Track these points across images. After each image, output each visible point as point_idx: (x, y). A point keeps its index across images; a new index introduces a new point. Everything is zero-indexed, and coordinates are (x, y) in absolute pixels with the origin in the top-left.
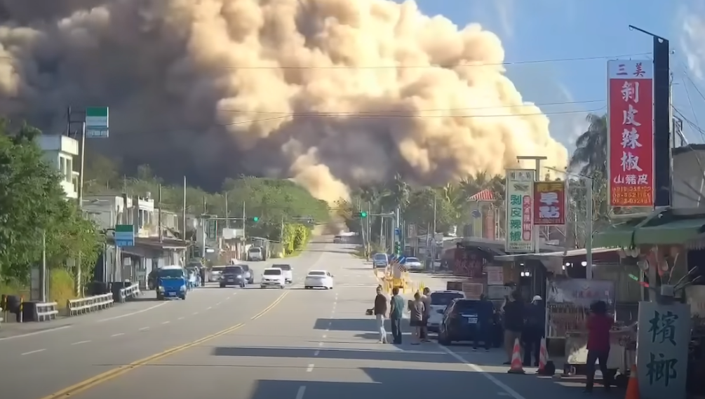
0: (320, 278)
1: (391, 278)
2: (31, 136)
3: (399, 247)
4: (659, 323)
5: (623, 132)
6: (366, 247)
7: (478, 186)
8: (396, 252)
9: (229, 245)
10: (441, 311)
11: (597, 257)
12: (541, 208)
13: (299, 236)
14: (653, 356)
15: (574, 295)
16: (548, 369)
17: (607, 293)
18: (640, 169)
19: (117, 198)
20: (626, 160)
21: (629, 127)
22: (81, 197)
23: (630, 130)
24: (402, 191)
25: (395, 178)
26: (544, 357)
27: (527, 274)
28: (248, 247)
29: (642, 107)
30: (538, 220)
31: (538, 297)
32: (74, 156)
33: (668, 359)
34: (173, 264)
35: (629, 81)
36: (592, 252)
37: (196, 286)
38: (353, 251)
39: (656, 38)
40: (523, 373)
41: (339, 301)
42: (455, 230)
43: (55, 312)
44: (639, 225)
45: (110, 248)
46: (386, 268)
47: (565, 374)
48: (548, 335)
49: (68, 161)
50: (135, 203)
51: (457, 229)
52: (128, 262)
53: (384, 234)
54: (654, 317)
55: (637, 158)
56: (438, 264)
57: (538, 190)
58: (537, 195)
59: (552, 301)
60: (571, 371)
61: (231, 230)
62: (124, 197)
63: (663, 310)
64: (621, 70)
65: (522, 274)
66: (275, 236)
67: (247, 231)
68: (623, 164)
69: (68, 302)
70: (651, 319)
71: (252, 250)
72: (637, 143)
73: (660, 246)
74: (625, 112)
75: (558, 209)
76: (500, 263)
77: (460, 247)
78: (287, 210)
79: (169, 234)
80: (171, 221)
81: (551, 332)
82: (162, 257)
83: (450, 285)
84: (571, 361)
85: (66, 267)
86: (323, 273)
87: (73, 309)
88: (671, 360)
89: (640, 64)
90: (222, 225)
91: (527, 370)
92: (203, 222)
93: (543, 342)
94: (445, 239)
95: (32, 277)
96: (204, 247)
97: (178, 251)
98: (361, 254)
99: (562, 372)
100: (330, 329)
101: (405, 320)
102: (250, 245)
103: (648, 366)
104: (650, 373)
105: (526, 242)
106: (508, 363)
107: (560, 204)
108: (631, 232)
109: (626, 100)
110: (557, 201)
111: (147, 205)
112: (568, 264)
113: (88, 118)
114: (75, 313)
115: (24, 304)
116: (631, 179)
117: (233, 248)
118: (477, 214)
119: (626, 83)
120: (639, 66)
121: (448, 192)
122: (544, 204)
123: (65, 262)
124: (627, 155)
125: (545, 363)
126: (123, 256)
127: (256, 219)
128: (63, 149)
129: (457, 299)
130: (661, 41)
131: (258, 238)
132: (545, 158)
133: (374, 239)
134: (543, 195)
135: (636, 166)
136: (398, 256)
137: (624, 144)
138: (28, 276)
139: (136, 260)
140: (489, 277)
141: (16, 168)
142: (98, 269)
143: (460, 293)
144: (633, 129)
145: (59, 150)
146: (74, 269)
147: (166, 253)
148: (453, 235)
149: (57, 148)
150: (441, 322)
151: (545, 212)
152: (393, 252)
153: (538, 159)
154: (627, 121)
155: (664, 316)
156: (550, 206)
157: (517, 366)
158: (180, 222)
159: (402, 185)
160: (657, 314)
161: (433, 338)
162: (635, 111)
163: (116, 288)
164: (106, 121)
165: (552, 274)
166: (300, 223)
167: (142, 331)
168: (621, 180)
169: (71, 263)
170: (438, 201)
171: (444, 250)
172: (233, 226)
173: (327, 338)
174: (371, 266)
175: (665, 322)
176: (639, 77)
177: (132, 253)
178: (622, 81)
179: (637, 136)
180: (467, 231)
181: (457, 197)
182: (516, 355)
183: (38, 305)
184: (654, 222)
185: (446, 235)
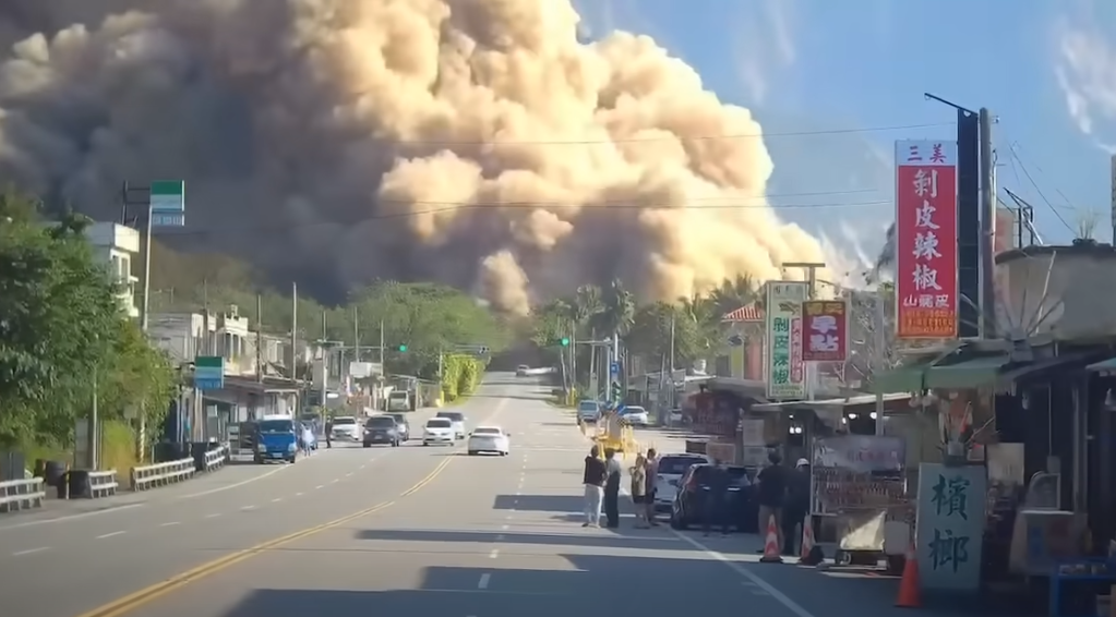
0: (493, 437)
1: (605, 437)
2: (78, 227)
3: (618, 391)
4: (946, 490)
5: (916, 237)
6: (568, 391)
7: (739, 297)
8: (615, 399)
9: (360, 386)
10: (674, 482)
11: (891, 407)
12: (813, 338)
13: (465, 374)
14: (938, 533)
15: (850, 456)
16: (814, 557)
17: (894, 454)
18: (938, 288)
19: (195, 316)
20: (920, 274)
21: (925, 232)
22: (146, 315)
23: (925, 235)
24: (623, 305)
25: (613, 285)
26: (808, 542)
27: (798, 430)
28: (387, 391)
29: (941, 203)
30: (808, 353)
31: (803, 461)
32: (132, 254)
33: (958, 537)
34: (277, 413)
35: (923, 168)
36: (884, 399)
37: (313, 449)
38: (550, 396)
39: (961, 110)
40: (780, 561)
41: (526, 471)
42: (704, 365)
43: (113, 485)
44: (933, 363)
45: (187, 391)
46: (599, 423)
47: (837, 564)
48: (814, 510)
49: (124, 260)
50: (220, 324)
51: (707, 364)
52: (213, 412)
53: (595, 370)
54: (938, 483)
55: (934, 272)
56: (678, 417)
57: (810, 313)
58: (807, 320)
59: (820, 466)
60: (845, 558)
61: (363, 364)
62: (204, 314)
63: (950, 474)
64: (913, 153)
65: (792, 430)
66: (429, 373)
67: (386, 364)
68: (917, 280)
69: (132, 470)
70: (935, 485)
71: (393, 396)
72: (934, 252)
73: (960, 391)
74: (918, 211)
75: (836, 339)
76: (758, 414)
77: (705, 390)
78: (449, 334)
79: (270, 370)
80: (273, 350)
81: (817, 505)
82: (262, 405)
83: (690, 447)
84: (845, 545)
85: (123, 419)
86: (496, 431)
87: (138, 481)
88: (961, 538)
89: (940, 145)
90: (350, 356)
91: (787, 559)
92: (320, 352)
93: (808, 520)
94: (687, 379)
95: (78, 434)
96: (325, 390)
97: (286, 396)
98: (559, 400)
99: (832, 561)
100: (517, 509)
101: (625, 497)
102: (392, 388)
103: (931, 545)
104: (934, 554)
105: (796, 384)
106: (760, 552)
107: (839, 332)
108: (920, 373)
109: (921, 194)
110: (835, 328)
111: (238, 327)
112: (852, 416)
113: (153, 198)
114: (142, 487)
115: (70, 472)
116: (926, 301)
117: (367, 391)
118: (736, 341)
119: (920, 172)
120: (937, 148)
121: (693, 308)
122: (816, 332)
123: (121, 413)
124: (922, 268)
125: (810, 549)
126: (206, 403)
127: (403, 348)
128: (117, 243)
129: (695, 465)
130: (967, 114)
131: (402, 376)
132: (823, 265)
133: (581, 376)
134: (815, 319)
135: (933, 283)
136: (616, 404)
137: (917, 253)
138: (71, 432)
139: (224, 408)
140: (745, 434)
141: (58, 273)
142: (170, 424)
143: (702, 456)
144: (930, 233)
145: (112, 245)
146: (135, 423)
147: (267, 399)
148: (701, 374)
149: (108, 243)
150: (675, 498)
151: (817, 343)
152: (608, 399)
153: (812, 266)
154: (922, 222)
155: (951, 482)
156: (825, 335)
157: (772, 552)
158: (287, 352)
159: (622, 296)
160: (942, 479)
161: (665, 521)
162: (933, 209)
163: (199, 451)
164: (180, 201)
165: (830, 429)
166: (467, 353)
167: (244, 511)
168: (913, 302)
169: (130, 414)
170: (678, 321)
171: (687, 395)
172: (366, 358)
173: (512, 520)
174: (575, 420)
175: (954, 491)
176: (938, 163)
177: (219, 400)
178: (916, 169)
179: (936, 243)
180: (722, 365)
181: (708, 314)
182: (772, 537)
183: (91, 474)
184: (951, 359)
185: (689, 373)
